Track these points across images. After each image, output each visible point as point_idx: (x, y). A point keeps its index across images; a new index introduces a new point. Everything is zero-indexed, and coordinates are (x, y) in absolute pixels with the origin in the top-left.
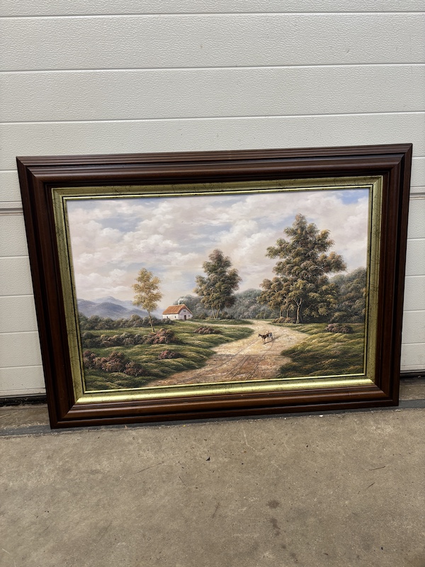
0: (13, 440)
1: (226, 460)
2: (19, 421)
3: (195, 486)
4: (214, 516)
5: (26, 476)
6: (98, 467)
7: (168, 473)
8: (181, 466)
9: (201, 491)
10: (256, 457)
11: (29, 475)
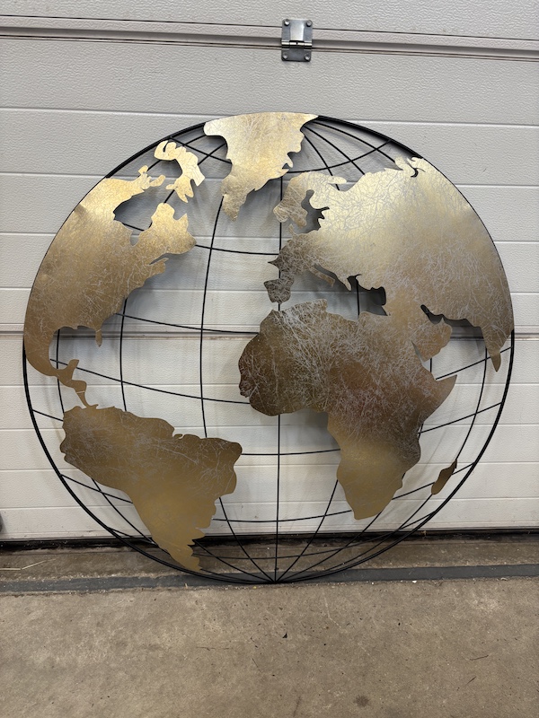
0: (54, 597)
1: (306, 638)
3: (271, 673)
4: (295, 713)
5: (74, 649)
6: (158, 641)
7: (239, 654)
8: (253, 645)
9: (278, 680)
10: (340, 635)
11: (77, 648)
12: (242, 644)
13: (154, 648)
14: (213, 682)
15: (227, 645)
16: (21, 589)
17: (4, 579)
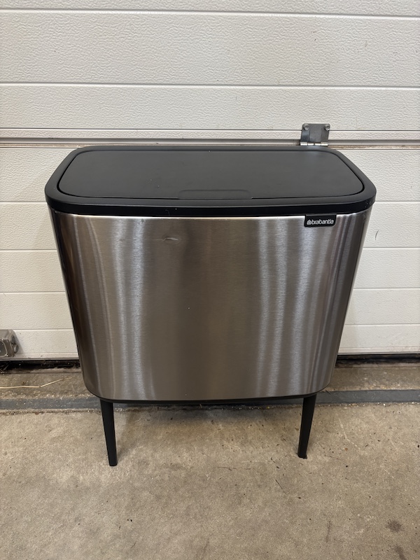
0: (73, 415)
1: (327, 459)
2: (76, 389)
3: (296, 495)
4: (327, 539)
5: (97, 468)
6: (179, 460)
7: (261, 475)
8: (274, 465)
9: (305, 502)
10: (361, 457)
11: (100, 466)
12: (263, 464)
13: (176, 467)
14: (240, 504)
15: (248, 465)
16: (41, 406)
17: (24, 397)
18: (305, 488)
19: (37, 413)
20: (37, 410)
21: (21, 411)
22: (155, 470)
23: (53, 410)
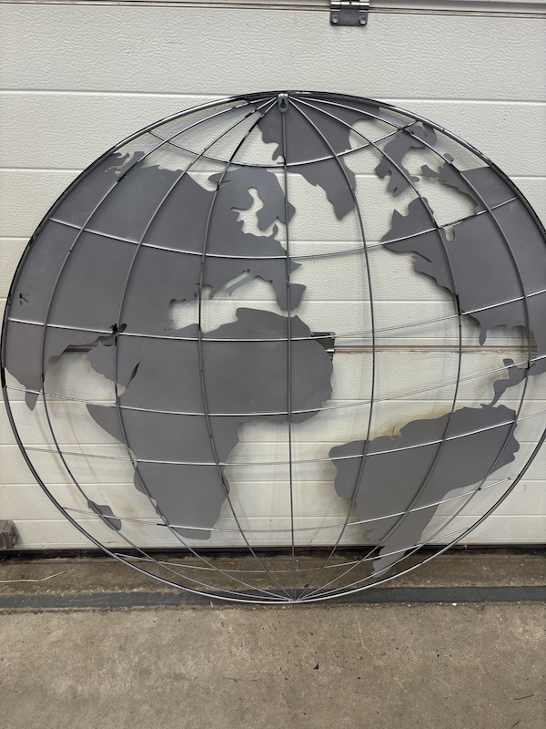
12: (270, 675)
13: (178, 677)
14: (242, 720)
15: (256, 676)
16: (41, 604)
17: (22, 593)
18: (312, 703)
19: (35, 613)
20: (36, 609)
21: (19, 609)
22: (157, 681)
23: (53, 609)
